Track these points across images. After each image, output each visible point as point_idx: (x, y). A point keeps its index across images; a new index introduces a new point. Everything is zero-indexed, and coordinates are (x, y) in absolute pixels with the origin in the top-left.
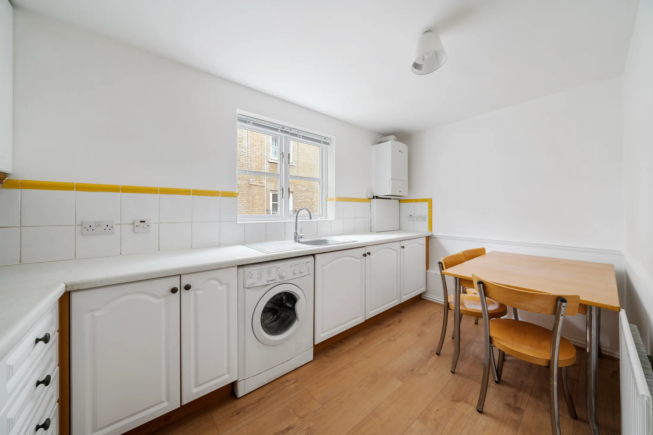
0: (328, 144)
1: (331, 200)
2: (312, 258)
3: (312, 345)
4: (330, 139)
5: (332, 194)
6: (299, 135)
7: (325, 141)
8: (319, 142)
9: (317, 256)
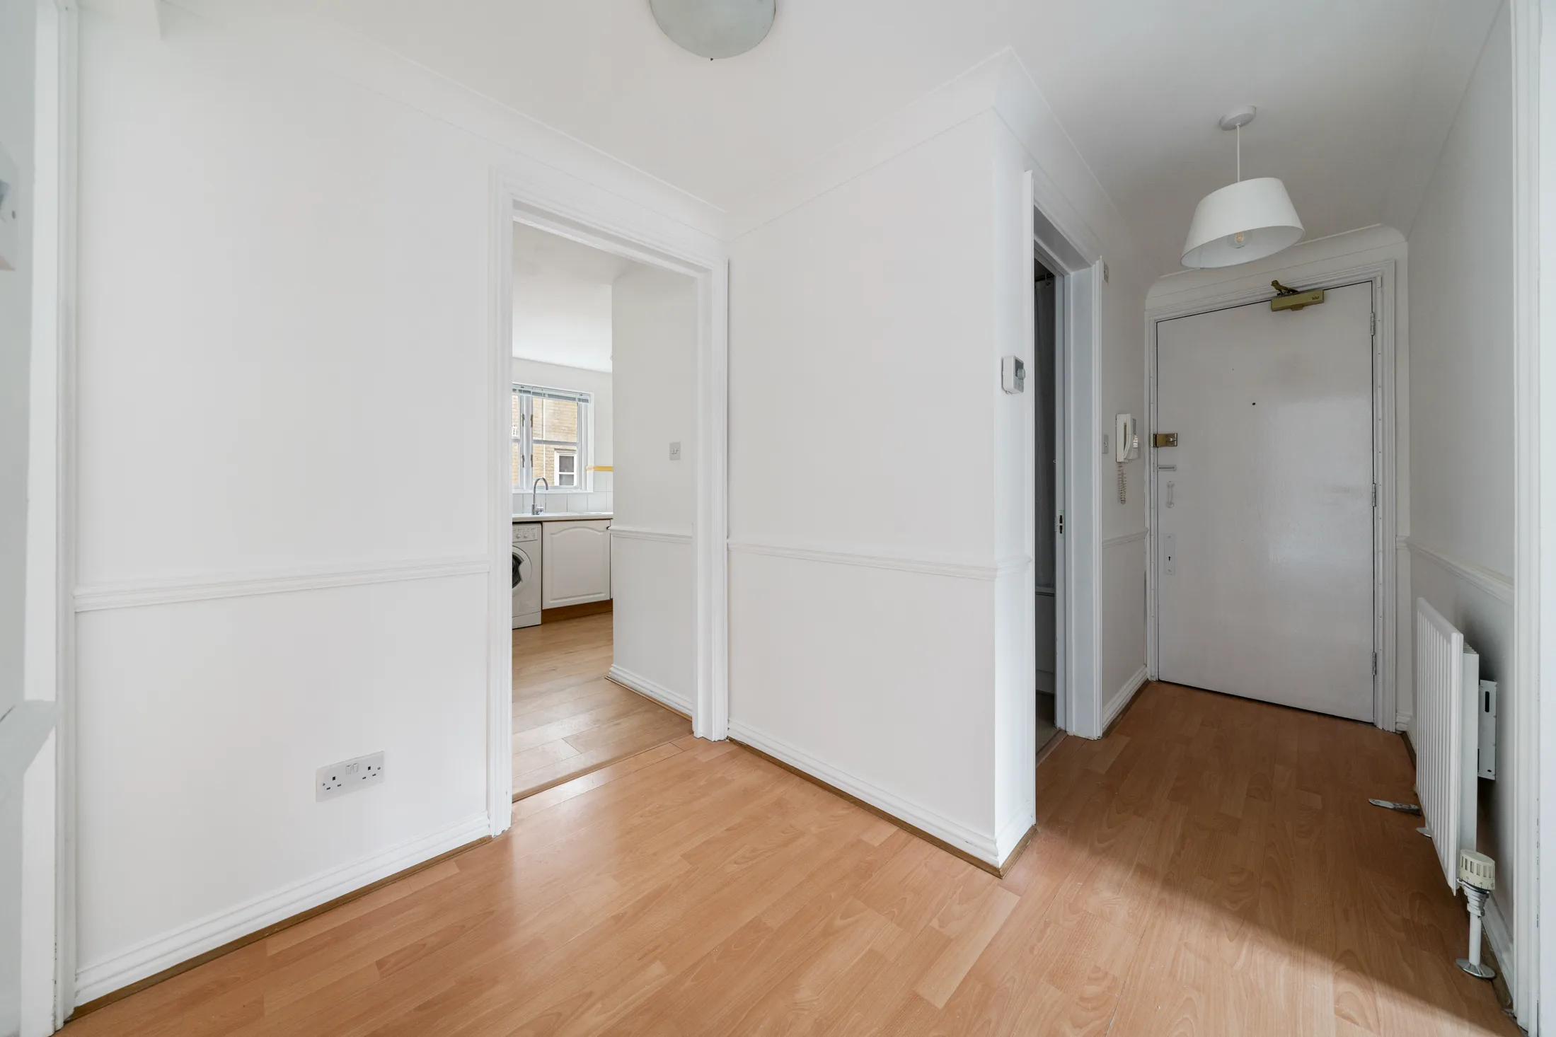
0: (586, 401)
1: (590, 469)
2: (540, 526)
3: (540, 610)
4: (589, 395)
5: (591, 463)
6: (544, 394)
7: (582, 397)
8: (574, 399)
9: (544, 524)
